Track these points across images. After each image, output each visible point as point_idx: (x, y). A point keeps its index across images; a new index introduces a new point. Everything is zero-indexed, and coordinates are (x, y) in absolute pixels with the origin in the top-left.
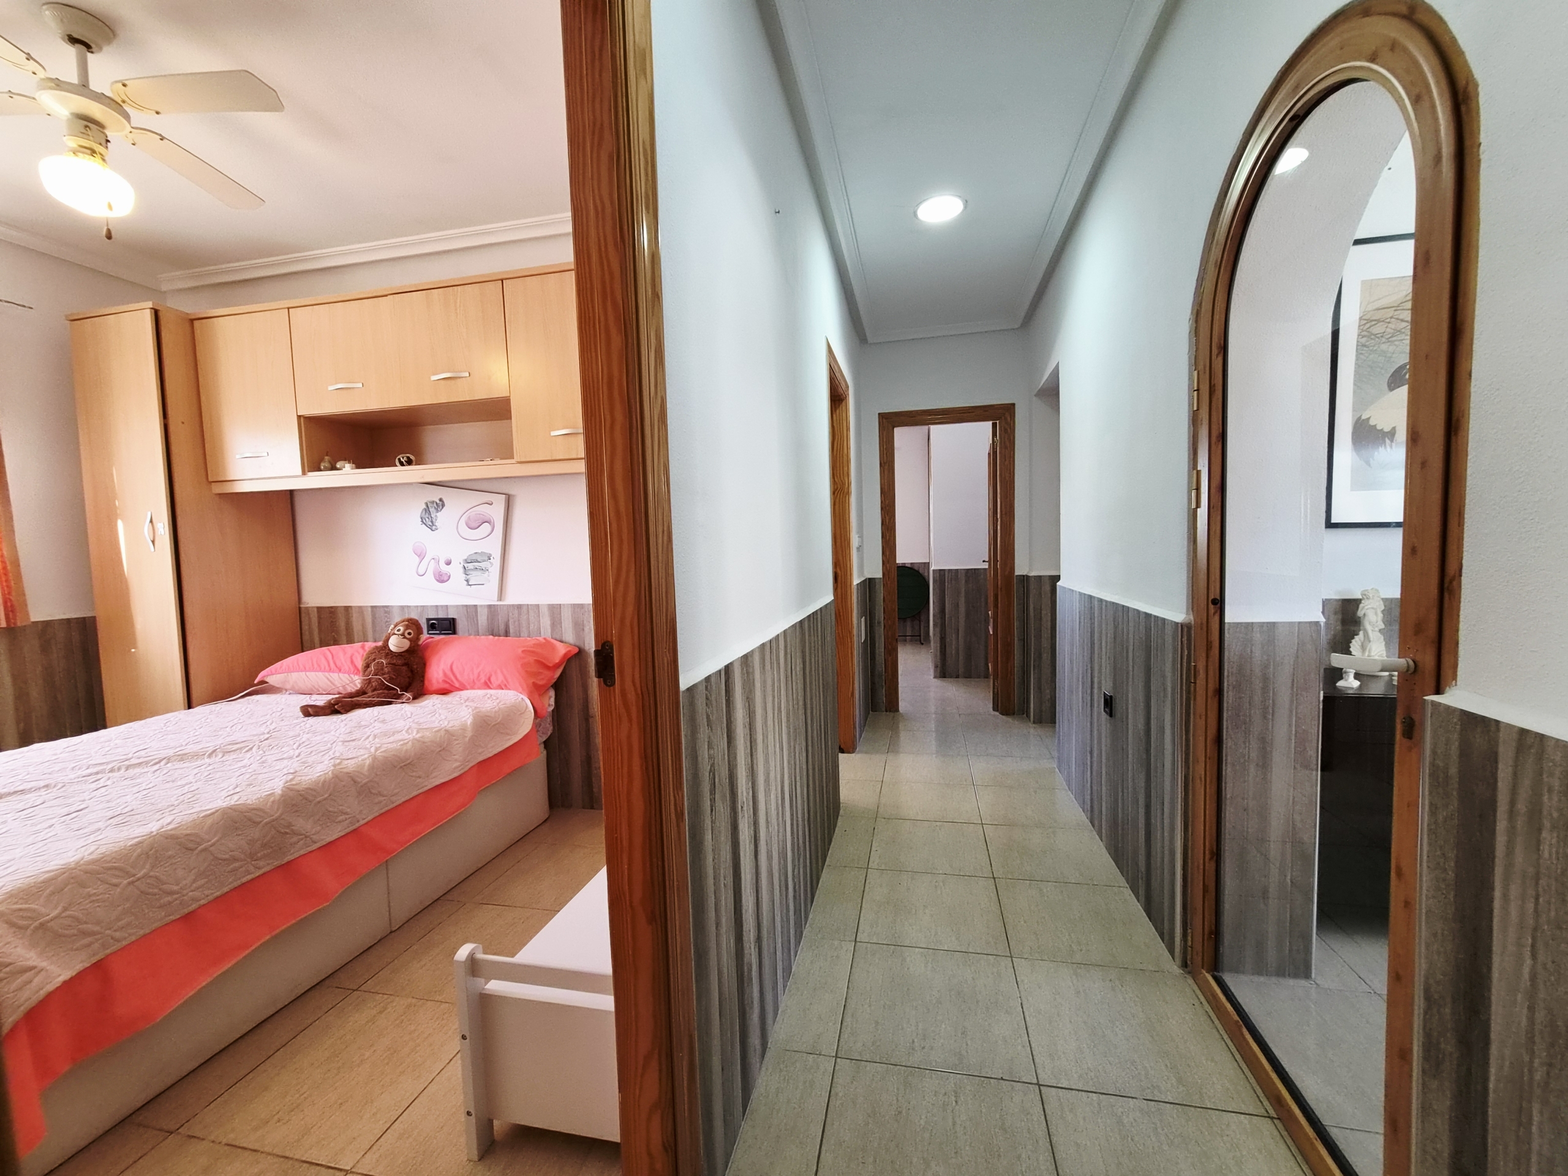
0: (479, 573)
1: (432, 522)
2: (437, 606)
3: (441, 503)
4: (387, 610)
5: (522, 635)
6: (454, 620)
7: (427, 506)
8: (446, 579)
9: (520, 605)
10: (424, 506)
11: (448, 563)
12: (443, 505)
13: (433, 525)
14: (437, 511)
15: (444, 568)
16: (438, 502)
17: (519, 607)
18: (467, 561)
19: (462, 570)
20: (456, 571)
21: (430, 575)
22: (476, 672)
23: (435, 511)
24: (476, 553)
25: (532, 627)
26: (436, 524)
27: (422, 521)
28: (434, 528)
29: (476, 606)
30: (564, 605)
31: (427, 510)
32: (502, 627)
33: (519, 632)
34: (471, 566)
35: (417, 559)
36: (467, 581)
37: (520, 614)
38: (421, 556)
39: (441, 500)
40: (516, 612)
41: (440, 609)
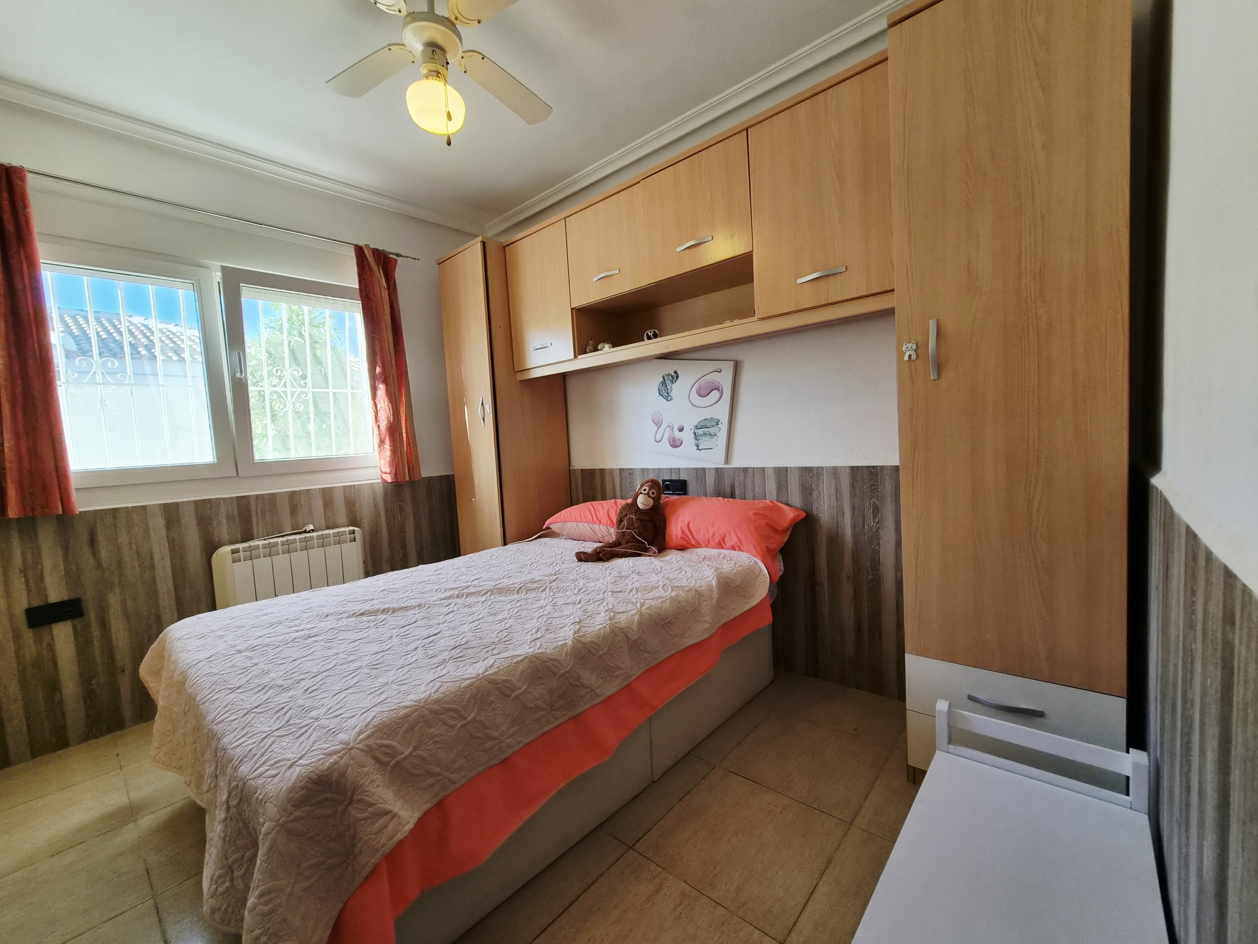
0: (708, 438)
1: (668, 393)
2: (671, 469)
3: (675, 375)
4: (631, 471)
5: (747, 498)
6: (685, 481)
7: (664, 379)
8: (679, 444)
9: (746, 468)
10: (662, 379)
11: (681, 430)
12: (677, 377)
13: (669, 396)
14: (672, 383)
15: (678, 434)
16: (673, 374)
17: (745, 470)
18: (697, 427)
19: (693, 436)
20: (687, 436)
21: (665, 441)
22: (711, 532)
23: (670, 383)
24: (705, 419)
25: (757, 489)
26: (671, 395)
27: (660, 393)
28: (669, 398)
29: (704, 469)
30: (791, 468)
31: (664, 383)
32: (728, 490)
33: (745, 494)
34: (700, 432)
35: (655, 427)
36: (697, 446)
37: (745, 477)
38: (658, 424)
39: (675, 372)
40: (742, 474)
41: (673, 471)
